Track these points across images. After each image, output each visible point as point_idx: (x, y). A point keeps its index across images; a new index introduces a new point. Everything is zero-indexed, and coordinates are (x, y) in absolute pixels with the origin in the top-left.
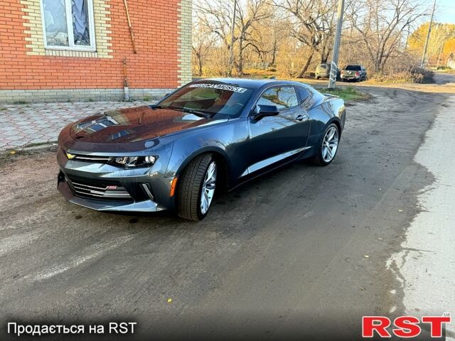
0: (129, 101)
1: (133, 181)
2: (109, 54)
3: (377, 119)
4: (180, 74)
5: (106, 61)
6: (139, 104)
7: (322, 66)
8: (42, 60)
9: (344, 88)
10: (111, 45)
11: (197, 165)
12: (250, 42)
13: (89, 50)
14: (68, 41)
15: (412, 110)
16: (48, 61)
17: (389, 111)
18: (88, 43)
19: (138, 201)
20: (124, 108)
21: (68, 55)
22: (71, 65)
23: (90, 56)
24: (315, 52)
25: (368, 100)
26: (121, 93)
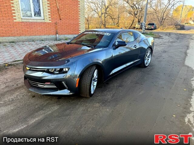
0: (59, 40)
1: (58, 81)
2: (50, 20)
3: (164, 45)
4: (80, 28)
5: (48, 23)
6: (63, 42)
7: (138, 24)
8: (21, 24)
9: (148, 33)
10: (50, 16)
11: (89, 71)
12: (109, 14)
13: (41, 19)
14: (31, 15)
15: (178, 41)
16: (23, 24)
17: (168, 42)
18: (40, 16)
19: (60, 89)
20: (57, 43)
21: (32, 21)
22: (33, 25)
23: (41, 21)
24: (135, 18)
25: (159, 37)
26: (55, 37)
